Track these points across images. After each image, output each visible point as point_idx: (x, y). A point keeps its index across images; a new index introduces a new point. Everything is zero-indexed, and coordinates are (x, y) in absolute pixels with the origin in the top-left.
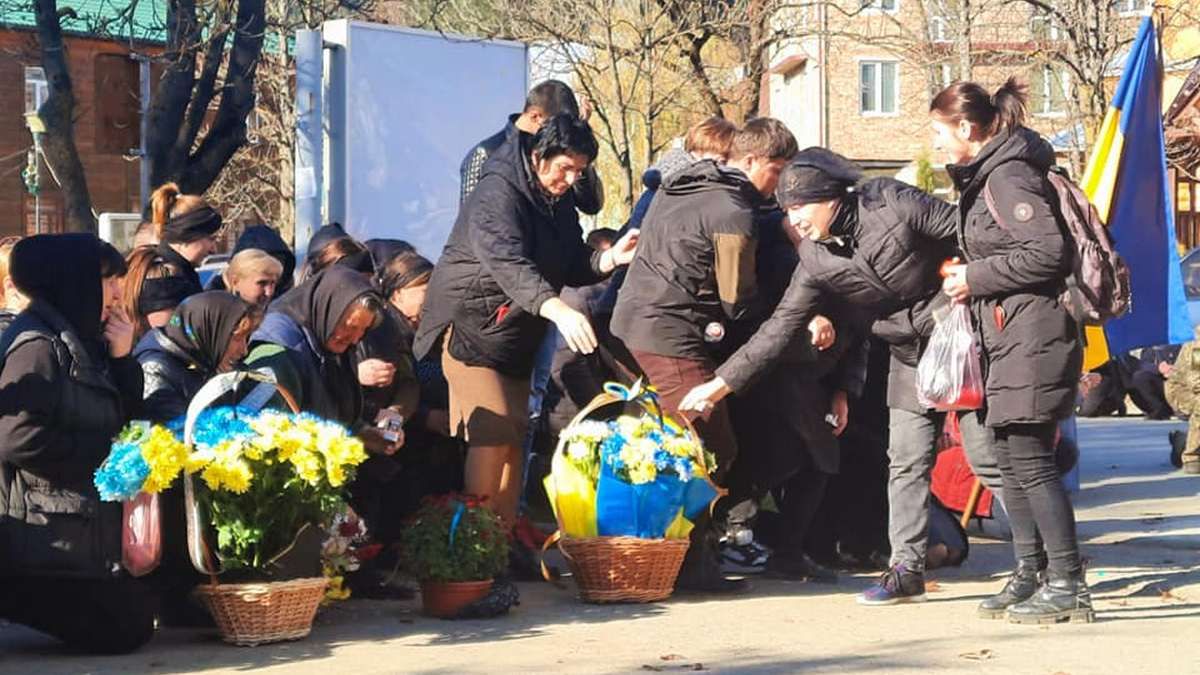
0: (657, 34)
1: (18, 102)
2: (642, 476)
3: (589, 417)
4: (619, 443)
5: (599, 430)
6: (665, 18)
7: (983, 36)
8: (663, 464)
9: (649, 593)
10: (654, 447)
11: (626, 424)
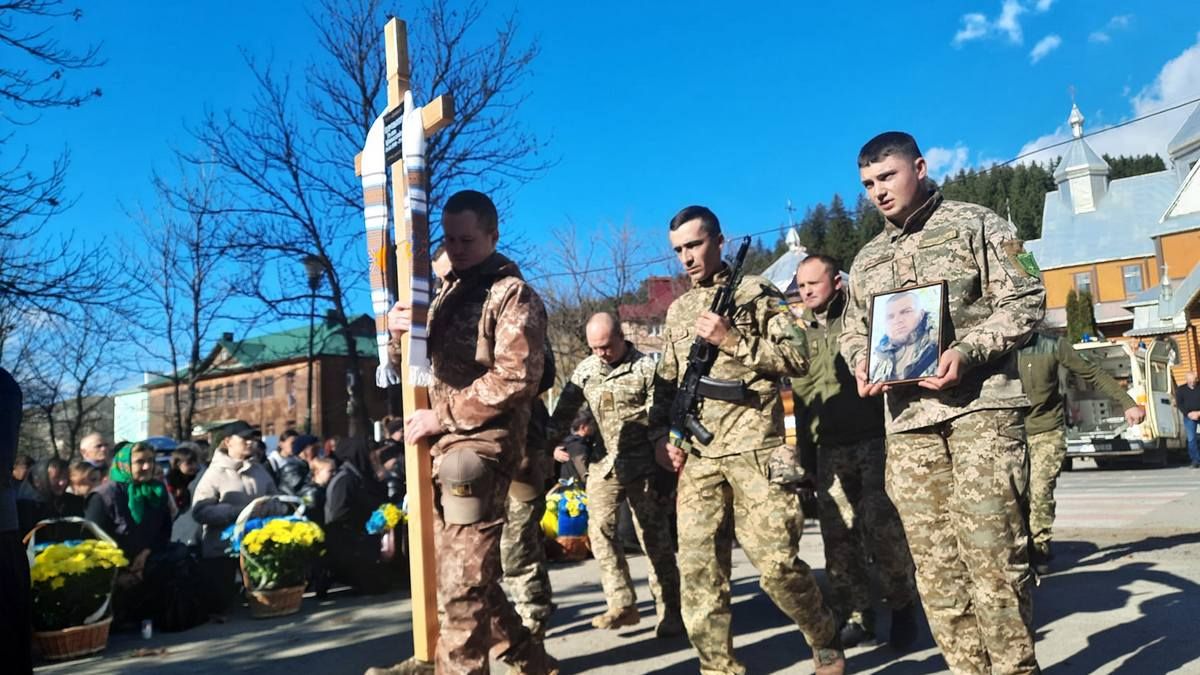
1: (345, 381)
2: (574, 514)
3: (554, 492)
4: (565, 501)
5: (557, 497)
8: (582, 508)
9: (578, 557)
10: (579, 502)
11: (568, 494)
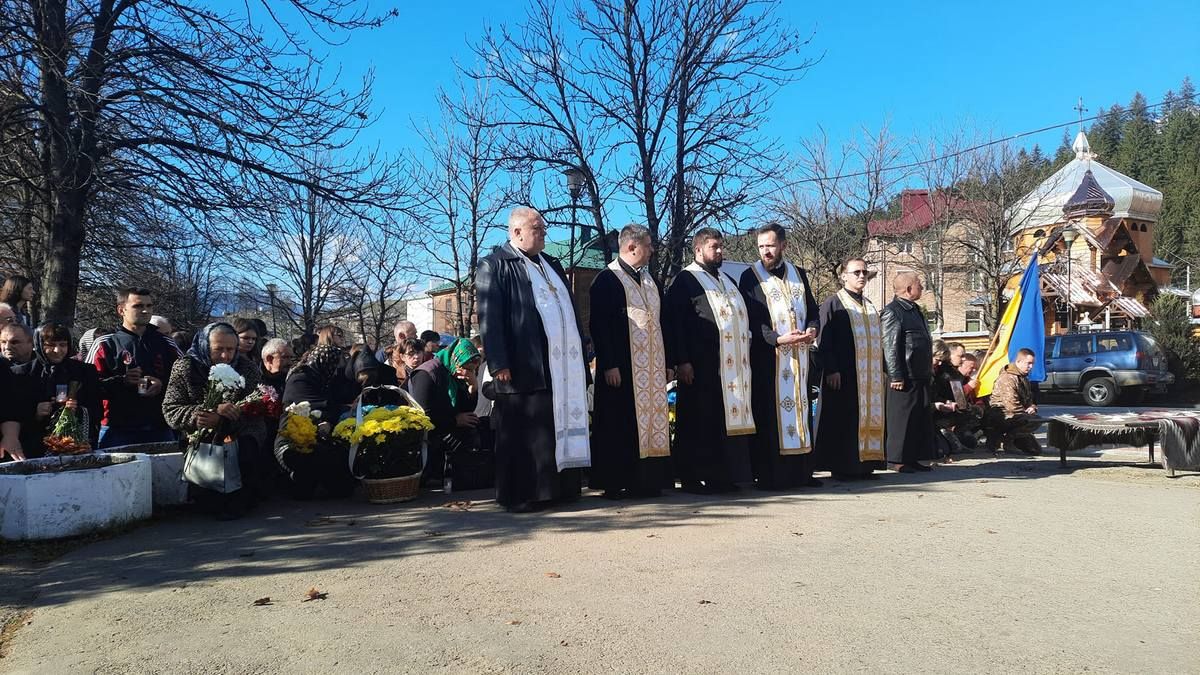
0: (820, 264)
6: (823, 258)
7: (947, 262)
